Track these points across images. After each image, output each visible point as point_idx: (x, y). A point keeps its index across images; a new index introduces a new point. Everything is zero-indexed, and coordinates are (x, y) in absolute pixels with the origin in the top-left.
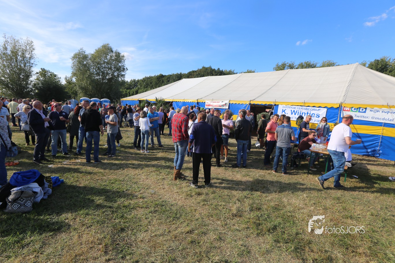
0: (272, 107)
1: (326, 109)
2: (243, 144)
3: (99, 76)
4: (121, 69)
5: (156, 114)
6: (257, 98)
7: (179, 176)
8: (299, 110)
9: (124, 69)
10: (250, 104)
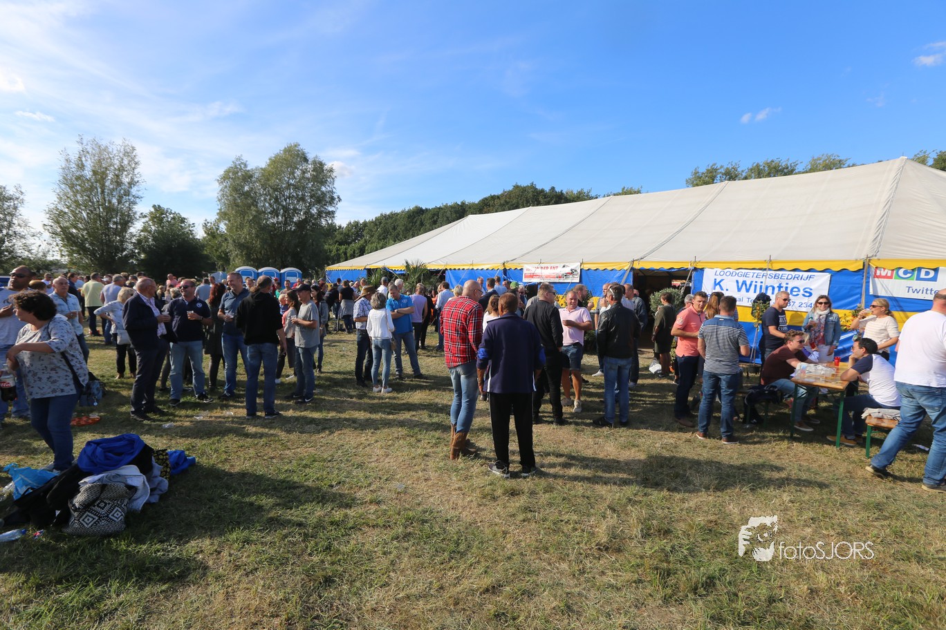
0: (689, 274)
1: (827, 276)
2: (619, 367)
3: (277, 217)
4: (325, 200)
5: (405, 301)
6: (649, 254)
7: (464, 448)
8: (757, 280)
9: (332, 199)
10: (632, 269)
